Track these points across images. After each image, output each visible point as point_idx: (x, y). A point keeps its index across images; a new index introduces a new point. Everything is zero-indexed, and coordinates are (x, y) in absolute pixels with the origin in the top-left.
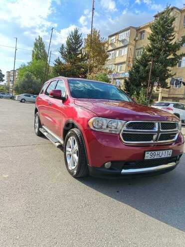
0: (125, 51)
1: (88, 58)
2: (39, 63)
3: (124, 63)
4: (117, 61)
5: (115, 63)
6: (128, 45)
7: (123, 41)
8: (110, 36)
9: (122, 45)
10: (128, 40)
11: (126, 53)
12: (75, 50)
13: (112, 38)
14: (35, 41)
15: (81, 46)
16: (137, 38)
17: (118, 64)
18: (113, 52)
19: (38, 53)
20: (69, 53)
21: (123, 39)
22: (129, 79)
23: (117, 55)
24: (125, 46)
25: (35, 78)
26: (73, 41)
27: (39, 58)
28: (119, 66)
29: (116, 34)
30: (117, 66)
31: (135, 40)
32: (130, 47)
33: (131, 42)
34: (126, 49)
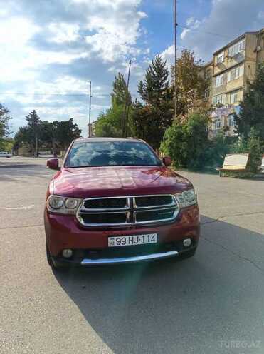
0: (240, 72)
1: (177, 93)
2: (121, 109)
3: (239, 89)
4: (229, 88)
5: (226, 91)
6: (245, 61)
7: (236, 57)
8: (216, 54)
9: (235, 62)
10: (244, 54)
11: (242, 74)
12: (158, 85)
13: (220, 56)
14: (114, 80)
15: (166, 78)
16: (259, 48)
17: (231, 92)
18: (222, 75)
19: (118, 95)
20: (150, 90)
21: (237, 53)
22: (240, 114)
23: (229, 80)
24: (240, 64)
25: (116, 130)
26: (155, 73)
27: (121, 102)
28: (233, 96)
29: (225, 49)
30: (229, 96)
31: (255, 51)
32: (248, 63)
33: (250, 56)
34: (242, 68)
